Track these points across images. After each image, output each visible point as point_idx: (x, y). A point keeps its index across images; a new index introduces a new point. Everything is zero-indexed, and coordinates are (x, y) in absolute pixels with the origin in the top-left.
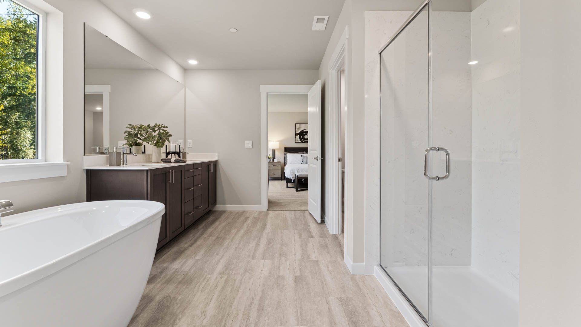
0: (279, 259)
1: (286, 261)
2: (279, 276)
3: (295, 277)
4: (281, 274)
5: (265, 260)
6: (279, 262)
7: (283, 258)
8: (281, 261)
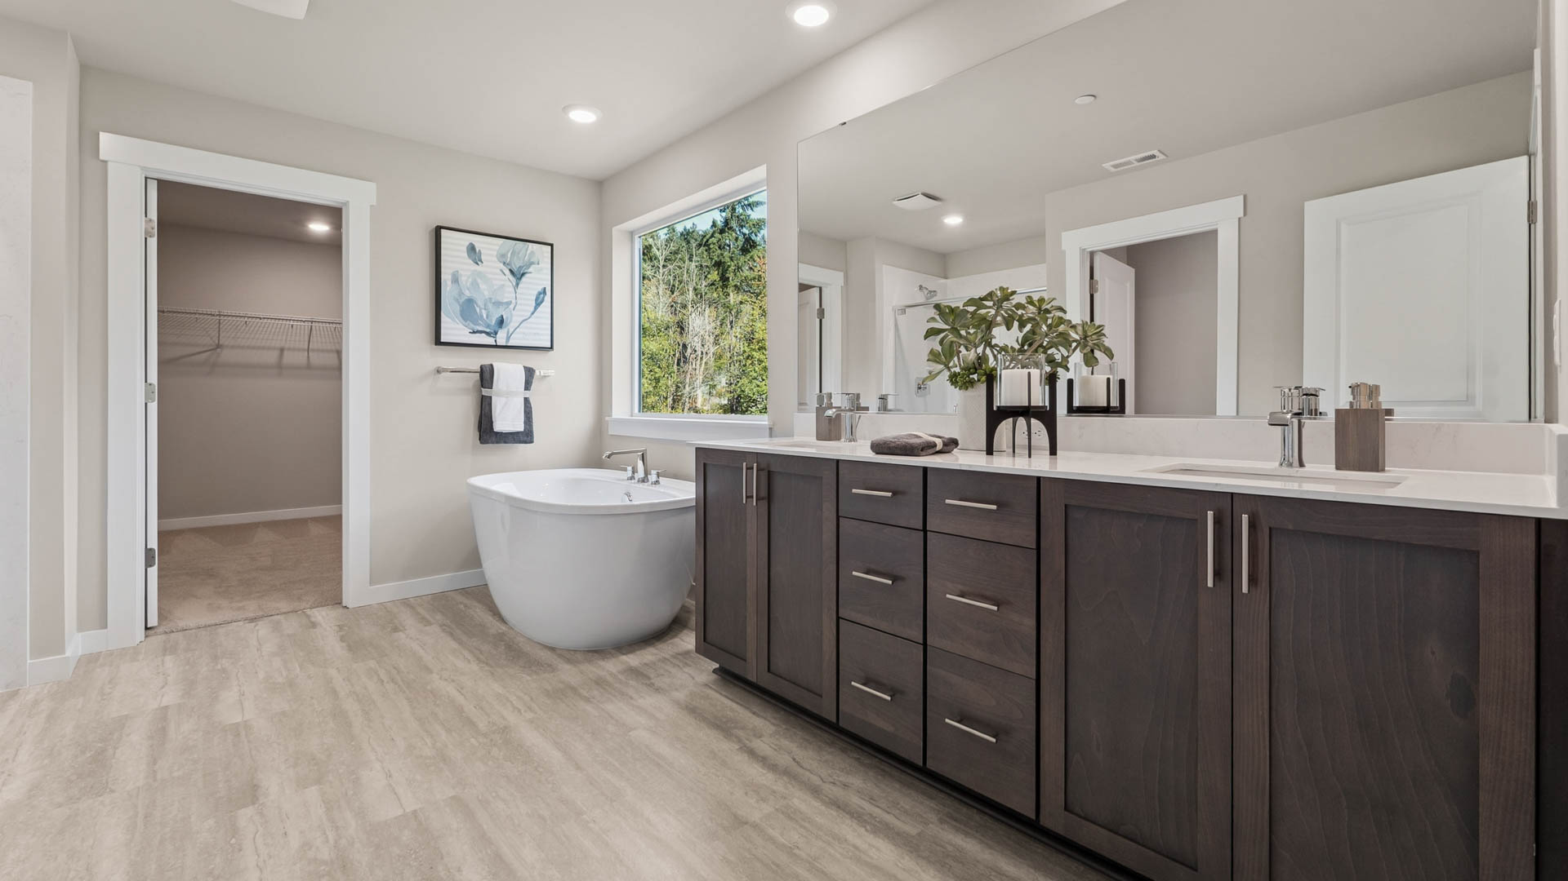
0: (343, 842)
1: (306, 845)
2: (318, 782)
3: (257, 799)
4: (312, 793)
5: (400, 812)
6: (337, 828)
7: (325, 853)
8: (331, 836)
